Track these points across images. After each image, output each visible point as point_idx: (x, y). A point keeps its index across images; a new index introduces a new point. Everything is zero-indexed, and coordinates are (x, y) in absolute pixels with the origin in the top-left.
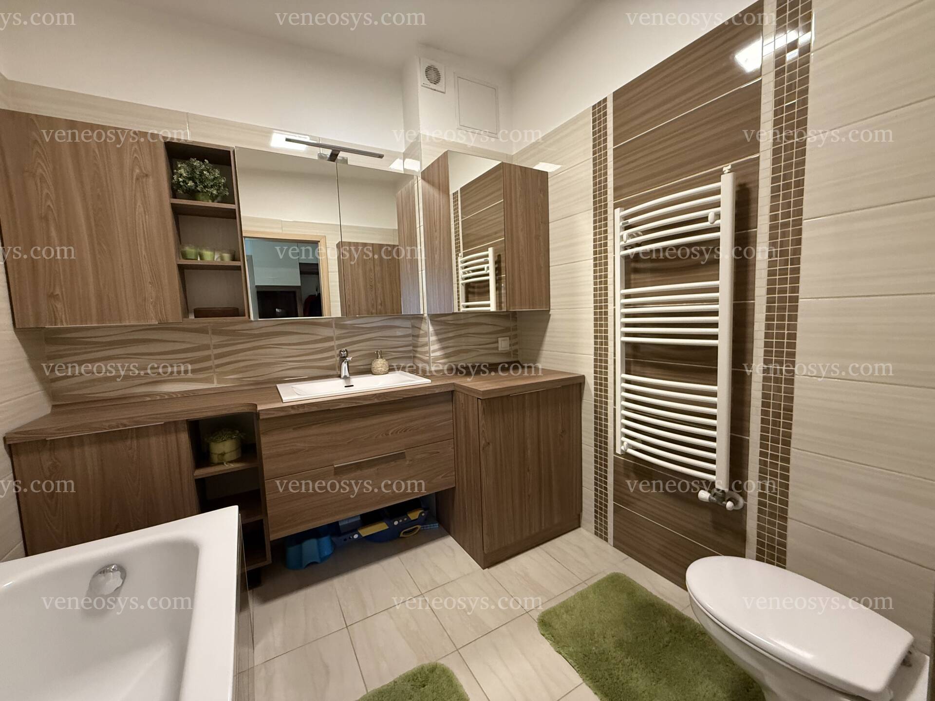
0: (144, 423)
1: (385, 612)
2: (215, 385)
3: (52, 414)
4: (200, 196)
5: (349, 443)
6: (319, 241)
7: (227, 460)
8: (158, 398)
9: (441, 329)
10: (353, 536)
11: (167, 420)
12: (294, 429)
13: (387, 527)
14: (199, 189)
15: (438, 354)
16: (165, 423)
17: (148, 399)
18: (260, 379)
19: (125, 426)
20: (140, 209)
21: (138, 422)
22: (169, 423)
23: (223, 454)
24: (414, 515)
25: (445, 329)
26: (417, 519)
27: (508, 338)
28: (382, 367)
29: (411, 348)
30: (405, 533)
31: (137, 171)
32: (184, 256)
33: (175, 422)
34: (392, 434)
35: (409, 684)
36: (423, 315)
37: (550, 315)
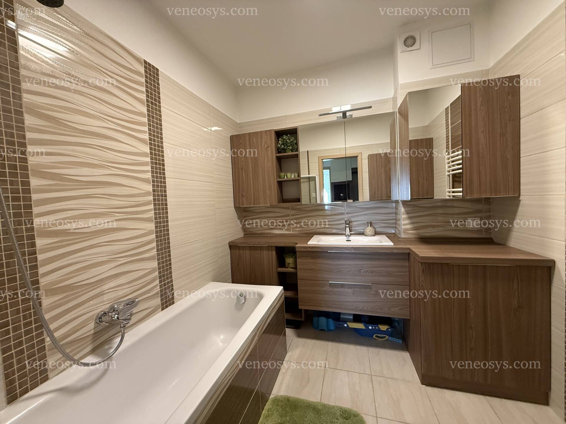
0: (262, 245)
1: (346, 372)
2: (291, 232)
3: (244, 237)
4: (287, 151)
5: (337, 271)
6: (358, 156)
7: (290, 267)
8: (272, 235)
9: (411, 210)
10: (344, 324)
11: (269, 245)
12: (311, 258)
13: (365, 328)
14: (285, 148)
15: (409, 227)
16: (268, 246)
17: (269, 235)
18: (309, 232)
19: (256, 245)
20: (266, 161)
21: (260, 244)
22: (270, 246)
23: (289, 264)
24: (384, 328)
25: (414, 210)
26: (385, 331)
27: (479, 218)
28: (369, 232)
29: (394, 221)
30: (376, 336)
31: (266, 146)
32: (280, 177)
33: (272, 246)
34: (364, 272)
35: (339, 412)
36: (398, 200)
37: (520, 200)
